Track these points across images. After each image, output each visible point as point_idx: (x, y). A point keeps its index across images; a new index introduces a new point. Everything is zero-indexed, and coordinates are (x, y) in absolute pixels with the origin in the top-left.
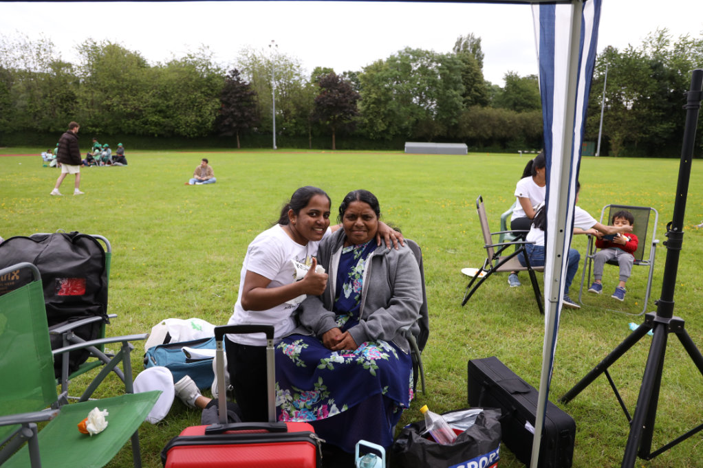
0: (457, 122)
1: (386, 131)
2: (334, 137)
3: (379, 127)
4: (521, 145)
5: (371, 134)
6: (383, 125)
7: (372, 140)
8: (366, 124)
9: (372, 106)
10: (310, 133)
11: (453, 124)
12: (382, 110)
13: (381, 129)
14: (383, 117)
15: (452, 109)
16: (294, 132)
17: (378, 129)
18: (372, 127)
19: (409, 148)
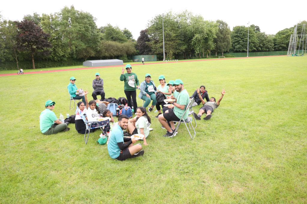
0: (100, 49)
1: (63, 56)
2: (33, 61)
3: (60, 53)
4: (126, 59)
5: (56, 58)
6: (62, 52)
7: (56, 61)
8: (51, 52)
9: (53, 41)
10: (17, 59)
11: (99, 50)
12: (60, 43)
13: (61, 54)
14: (61, 47)
15: (97, 42)
16: (4, 59)
17: (59, 55)
18: (55, 54)
19: (93, 64)
